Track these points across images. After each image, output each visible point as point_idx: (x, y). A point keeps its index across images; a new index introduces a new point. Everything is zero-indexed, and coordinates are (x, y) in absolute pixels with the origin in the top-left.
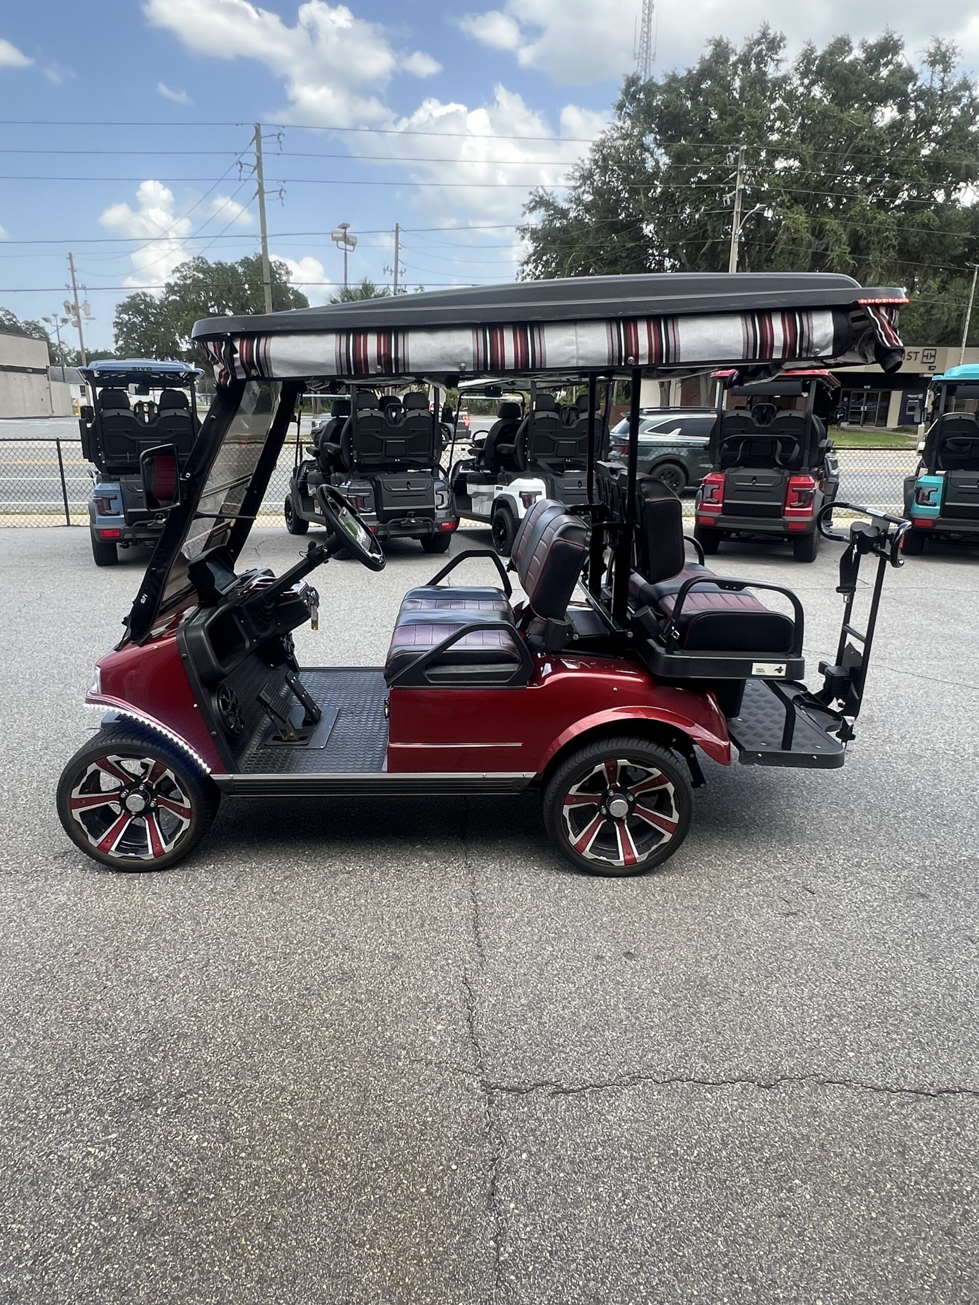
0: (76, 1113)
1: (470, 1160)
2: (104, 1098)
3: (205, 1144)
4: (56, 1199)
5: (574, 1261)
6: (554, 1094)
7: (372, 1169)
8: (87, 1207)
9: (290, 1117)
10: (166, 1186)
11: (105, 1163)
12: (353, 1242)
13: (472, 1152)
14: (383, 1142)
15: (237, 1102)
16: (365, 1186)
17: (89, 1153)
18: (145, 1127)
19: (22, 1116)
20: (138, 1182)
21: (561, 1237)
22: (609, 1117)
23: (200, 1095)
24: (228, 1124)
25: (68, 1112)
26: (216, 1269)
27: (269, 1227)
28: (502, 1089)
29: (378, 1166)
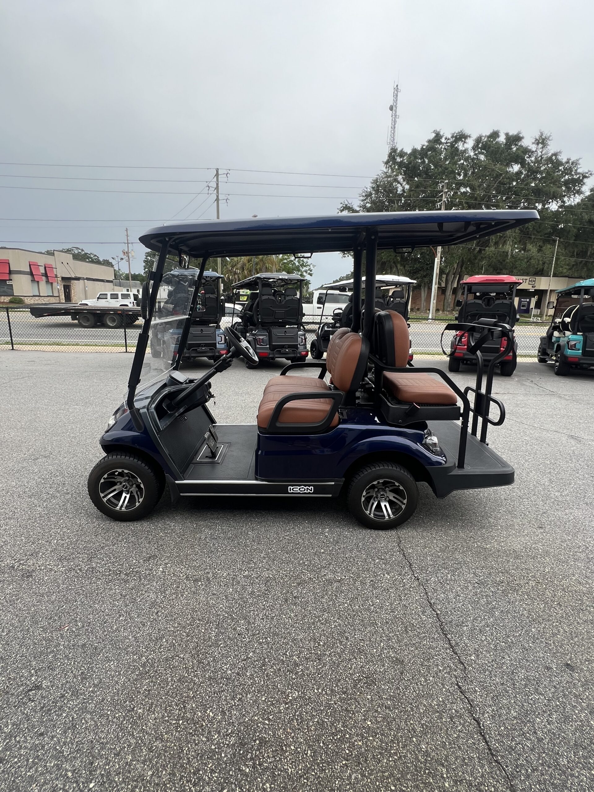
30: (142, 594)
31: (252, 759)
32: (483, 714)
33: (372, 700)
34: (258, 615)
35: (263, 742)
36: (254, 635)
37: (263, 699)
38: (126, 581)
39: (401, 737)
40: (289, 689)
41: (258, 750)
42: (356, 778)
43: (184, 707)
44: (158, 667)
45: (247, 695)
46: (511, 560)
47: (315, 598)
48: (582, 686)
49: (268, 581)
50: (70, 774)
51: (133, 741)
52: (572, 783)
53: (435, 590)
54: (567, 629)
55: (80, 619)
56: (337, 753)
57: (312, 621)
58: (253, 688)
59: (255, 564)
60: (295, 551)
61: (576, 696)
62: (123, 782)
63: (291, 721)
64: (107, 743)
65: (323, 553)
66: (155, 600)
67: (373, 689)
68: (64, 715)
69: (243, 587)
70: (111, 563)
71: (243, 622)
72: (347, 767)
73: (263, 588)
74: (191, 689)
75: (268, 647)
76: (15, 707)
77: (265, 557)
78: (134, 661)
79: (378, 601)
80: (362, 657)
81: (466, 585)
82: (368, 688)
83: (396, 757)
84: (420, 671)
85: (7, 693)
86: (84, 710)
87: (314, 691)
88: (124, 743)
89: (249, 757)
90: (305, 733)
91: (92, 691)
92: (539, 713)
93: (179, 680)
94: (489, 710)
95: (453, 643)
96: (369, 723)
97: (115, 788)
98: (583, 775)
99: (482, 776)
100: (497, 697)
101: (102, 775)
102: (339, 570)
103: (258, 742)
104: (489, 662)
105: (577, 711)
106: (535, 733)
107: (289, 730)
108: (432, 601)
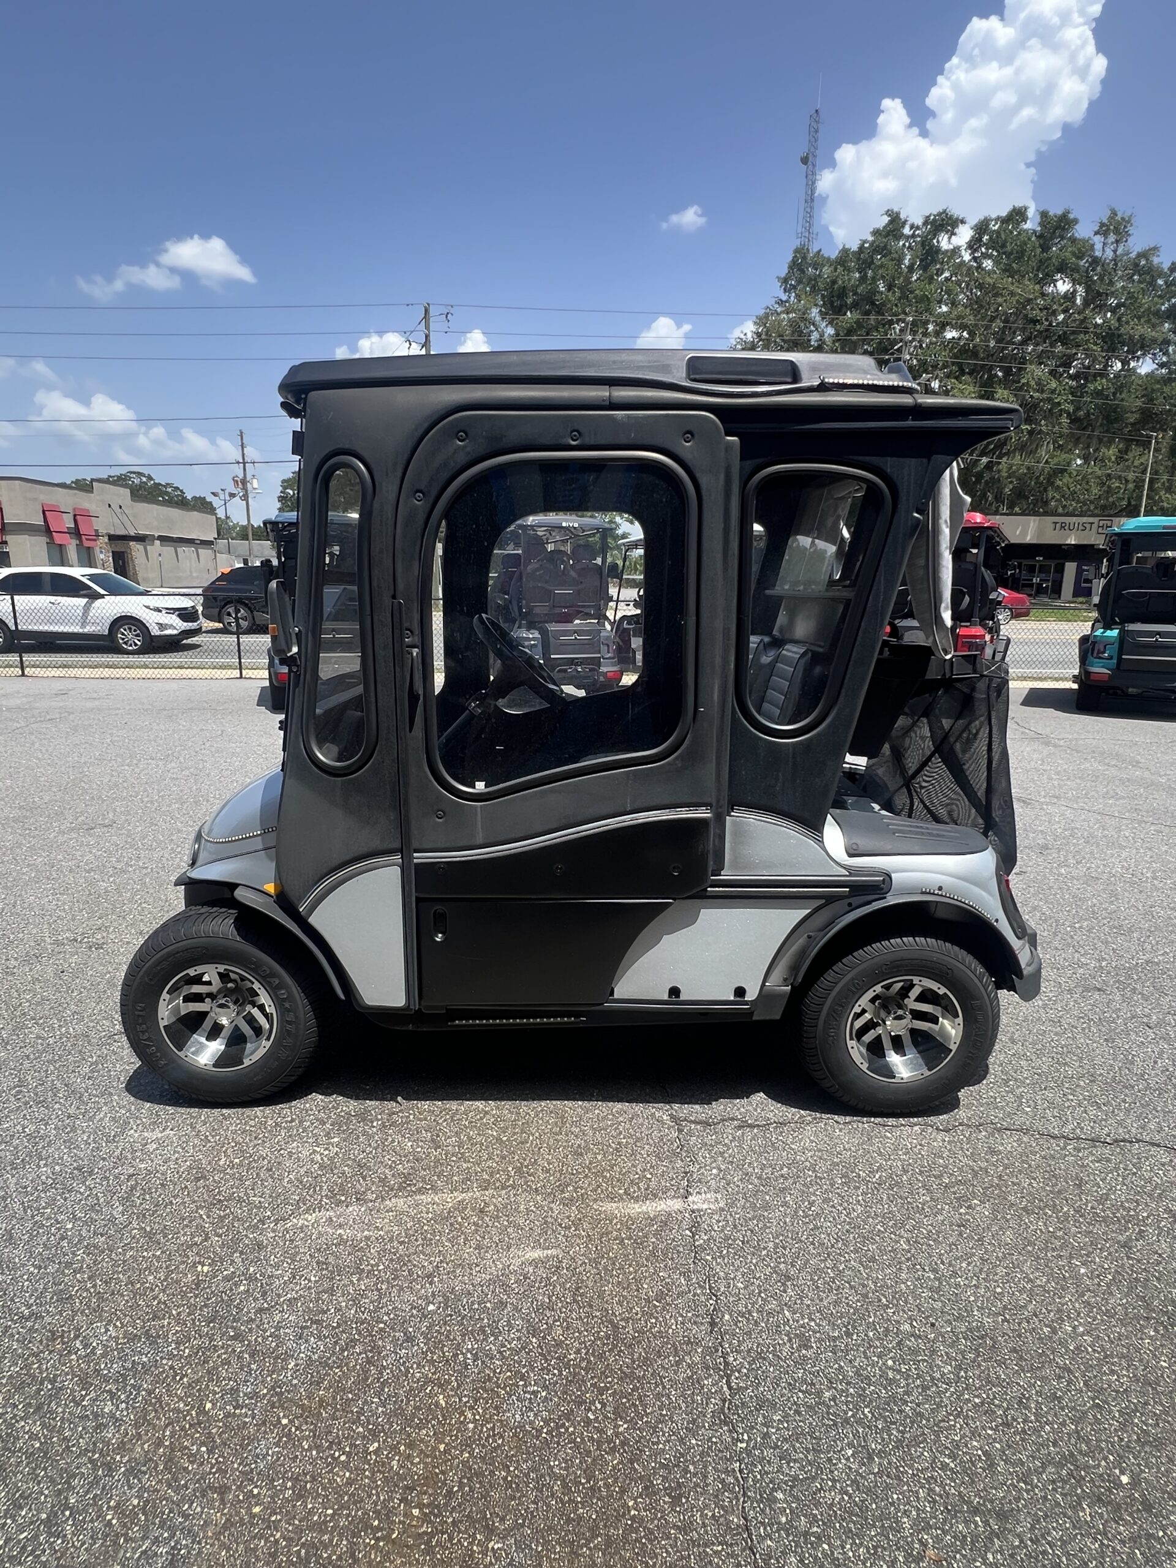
0: (301, 1122)
1: (663, 1172)
2: (324, 1112)
3: (419, 1149)
4: (289, 1182)
5: (765, 1248)
6: (740, 1127)
7: (573, 1174)
8: (318, 1188)
9: (495, 1134)
10: (386, 1177)
11: (331, 1159)
12: (560, 1225)
13: (665, 1166)
14: (582, 1155)
15: (445, 1120)
16: (568, 1185)
17: (314, 1151)
18: (363, 1135)
19: (252, 1123)
20: (361, 1174)
21: (752, 1231)
22: (793, 1147)
23: (410, 1114)
24: (438, 1136)
25: (292, 1121)
26: (438, 1238)
27: (482, 1211)
28: (692, 1122)
29: (578, 1173)
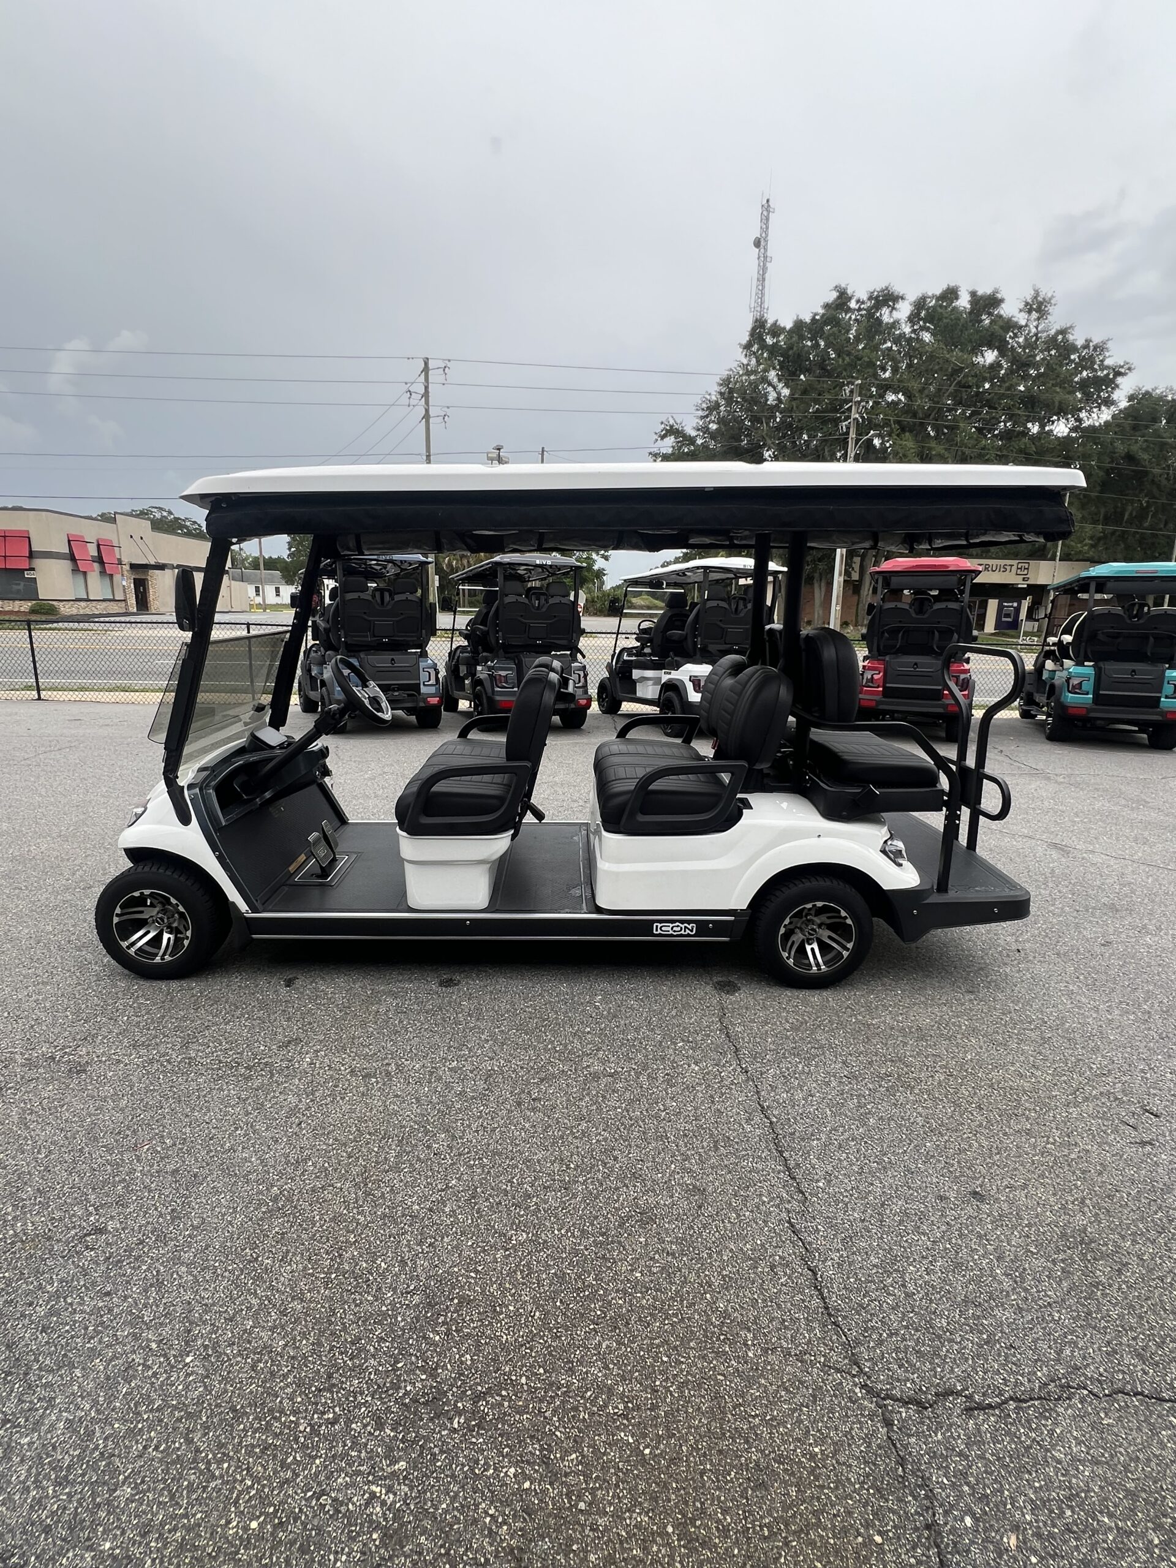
1: (895, 1527)
3: (527, 1485)
6: (969, 1410)
9: (631, 1440)
11: (398, 1514)
14: (766, 1489)
15: (555, 1411)
17: (373, 1495)
18: (442, 1452)
19: (276, 1427)
20: (447, 1553)
22: (1057, 1455)
23: (504, 1398)
24: (550, 1449)
28: (897, 1400)
30: (274, 1097)
31: (444, 1323)
32: (824, 1262)
33: (647, 1245)
34: (469, 1126)
35: (464, 1301)
36: (460, 1155)
37: (470, 1243)
38: (248, 1078)
39: (688, 1293)
40: (512, 1229)
41: (456, 1311)
42: (608, 1347)
43: (340, 1255)
44: (298, 1200)
45: (443, 1238)
46: (911, 1042)
47: (568, 1100)
48: (992, 1222)
49: (490, 1076)
50: (154, 1346)
51: (255, 1301)
52: (948, 1351)
53: (773, 1088)
54: (985, 1143)
55: (170, 1133)
56: (582, 1315)
57: (560, 1133)
58: (454, 1229)
59: (470, 1050)
60: (541, 1031)
61: (980, 1236)
62: (240, 1354)
63: (511, 1273)
64: (213, 1304)
65: (588, 1033)
66: (297, 1105)
67: (651, 1230)
68: (144, 1268)
69: (447, 1085)
70: (221, 1050)
71: (443, 1136)
72: (597, 1332)
73: (481, 1085)
74: (353, 1232)
75: (483, 1171)
76: (63, 1257)
77: (488, 1041)
78: (260, 1192)
79: (675, 1104)
80: (638, 1184)
81: (827, 1080)
82: (642, 1228)
83: (675, 1319)
84: (731, 1204)
85: (49, 1239)
86: (177, 1260)
87: (553, 1232)
88: (243, 1304)
89: (440, 1321)
90: (534, 1290)
91: (190, 1236)
92: (915, 1260)
93: (333, 1220)
94: (835, 1256)
95: (792, 1163)
96: (638, 1275)
97: (226, 1362)
98: (968, 1340)
99: (809, 1342)
100: (851, 1238)
101: (206, 1347)
102: (613, 1059)
103: (456, 1301)
104: (846, 1190)
105: (976, 1257)
106: (904, 1286)
107: (507, 1285)
108: (766, 1104)
